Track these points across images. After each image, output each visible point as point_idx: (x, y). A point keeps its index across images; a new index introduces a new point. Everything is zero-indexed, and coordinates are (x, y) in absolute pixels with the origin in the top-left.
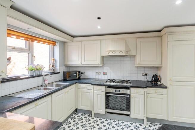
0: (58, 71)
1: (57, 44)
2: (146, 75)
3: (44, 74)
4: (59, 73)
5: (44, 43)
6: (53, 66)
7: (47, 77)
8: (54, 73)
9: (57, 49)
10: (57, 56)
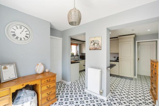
0: (78, 55)
1: (78, 45)
2: (115, 57)
3: (74, 55)
4: (79, 56)
5: (74, 45)
6: (77, 53)
7: (75, 57)
8: (77, 55)
9: (78, 47)
10: (78, 50)
